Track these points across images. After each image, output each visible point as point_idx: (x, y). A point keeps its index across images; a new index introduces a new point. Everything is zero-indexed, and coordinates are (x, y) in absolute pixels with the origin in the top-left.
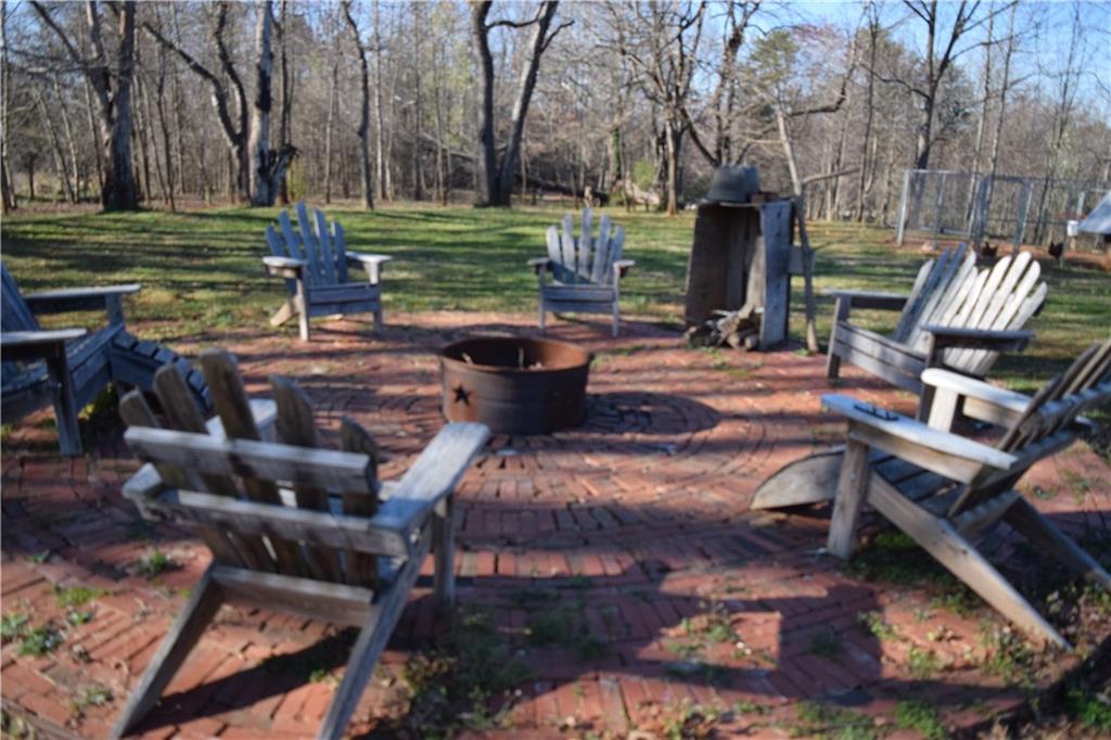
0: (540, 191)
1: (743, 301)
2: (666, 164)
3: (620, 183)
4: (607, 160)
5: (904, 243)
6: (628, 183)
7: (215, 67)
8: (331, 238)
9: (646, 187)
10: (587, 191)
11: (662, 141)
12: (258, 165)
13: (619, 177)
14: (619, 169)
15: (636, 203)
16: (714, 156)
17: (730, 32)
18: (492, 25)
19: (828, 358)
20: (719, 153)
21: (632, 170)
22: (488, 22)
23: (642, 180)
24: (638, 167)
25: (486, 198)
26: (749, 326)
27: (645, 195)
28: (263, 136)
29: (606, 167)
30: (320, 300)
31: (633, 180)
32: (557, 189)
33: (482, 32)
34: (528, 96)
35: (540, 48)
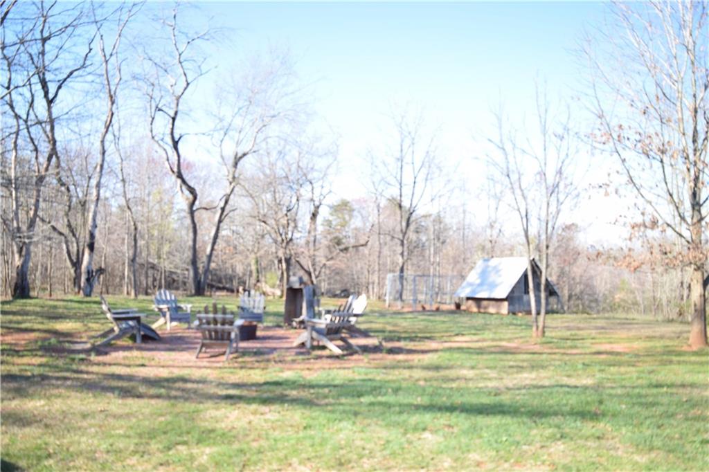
0: (214, 289)
1: (301, 314)
2: (282, 273)
3: (259, 284)
4: (251, 272)
5: (389, 306)
6: (263, 284)
7: (65, 231)
9: (273, 286)
10: (241, 289)
11: (280, 261)
12: (86, 277)
13: (258, 281)
14: (258, 277)
15: (268, 295)
17: (312, 209)
18: (197, 209)
21: (265, 277)
22: (194, 208)
23: (271, 282)
24: (268, 275)
25: (193, 291)
26: (302, 322)
27: (272, 290)
28: (90, 263)
29: (251, 275)
31: (266, 282)
32: (223, 289)
33: (192, 213)
34: (214, 243)
35: (220, 221)
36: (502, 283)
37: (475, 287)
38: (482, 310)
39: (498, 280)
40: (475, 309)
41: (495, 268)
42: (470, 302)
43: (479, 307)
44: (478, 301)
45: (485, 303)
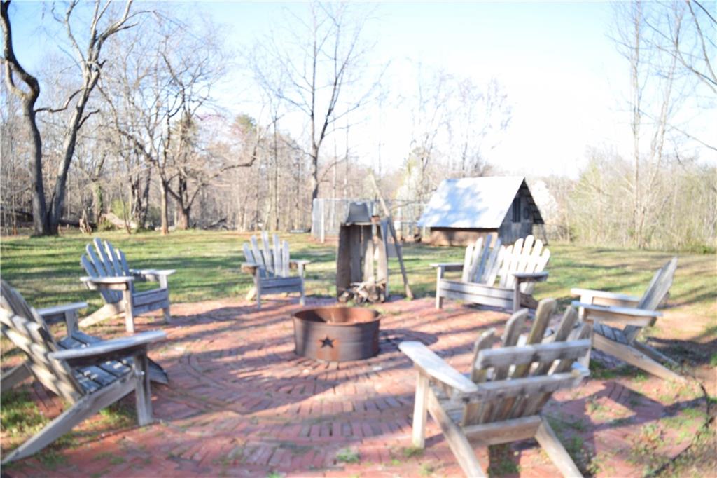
1: (361, 276)
2: (139, 201)
3: (103, 215)
6: (110, 215)
8: (120, 261)
13: (103, 212)
14: (102, 206)
15: (118, 228)
16: (178, 195)
18: (40, 110)
19: (437, 299)
20: (180, 193)
21: (112, 207)
22: (35, 108)
23: (119, 212)
24: (116, 204)
25: (41, 230)
27: (125, 222)
30: (140, 303)
31: (114, 213)
33: (31, 114)
34: (68, 160)
35: (77, 127)
36: (487, 209)
37: (445, 214)
38: (456, 243)
39: (479, 206)
40: (445, 242)
41: (467, 190)
42: (437, 233)
43: (450, 239)
44: (449, 232)
45: (460, 234)
